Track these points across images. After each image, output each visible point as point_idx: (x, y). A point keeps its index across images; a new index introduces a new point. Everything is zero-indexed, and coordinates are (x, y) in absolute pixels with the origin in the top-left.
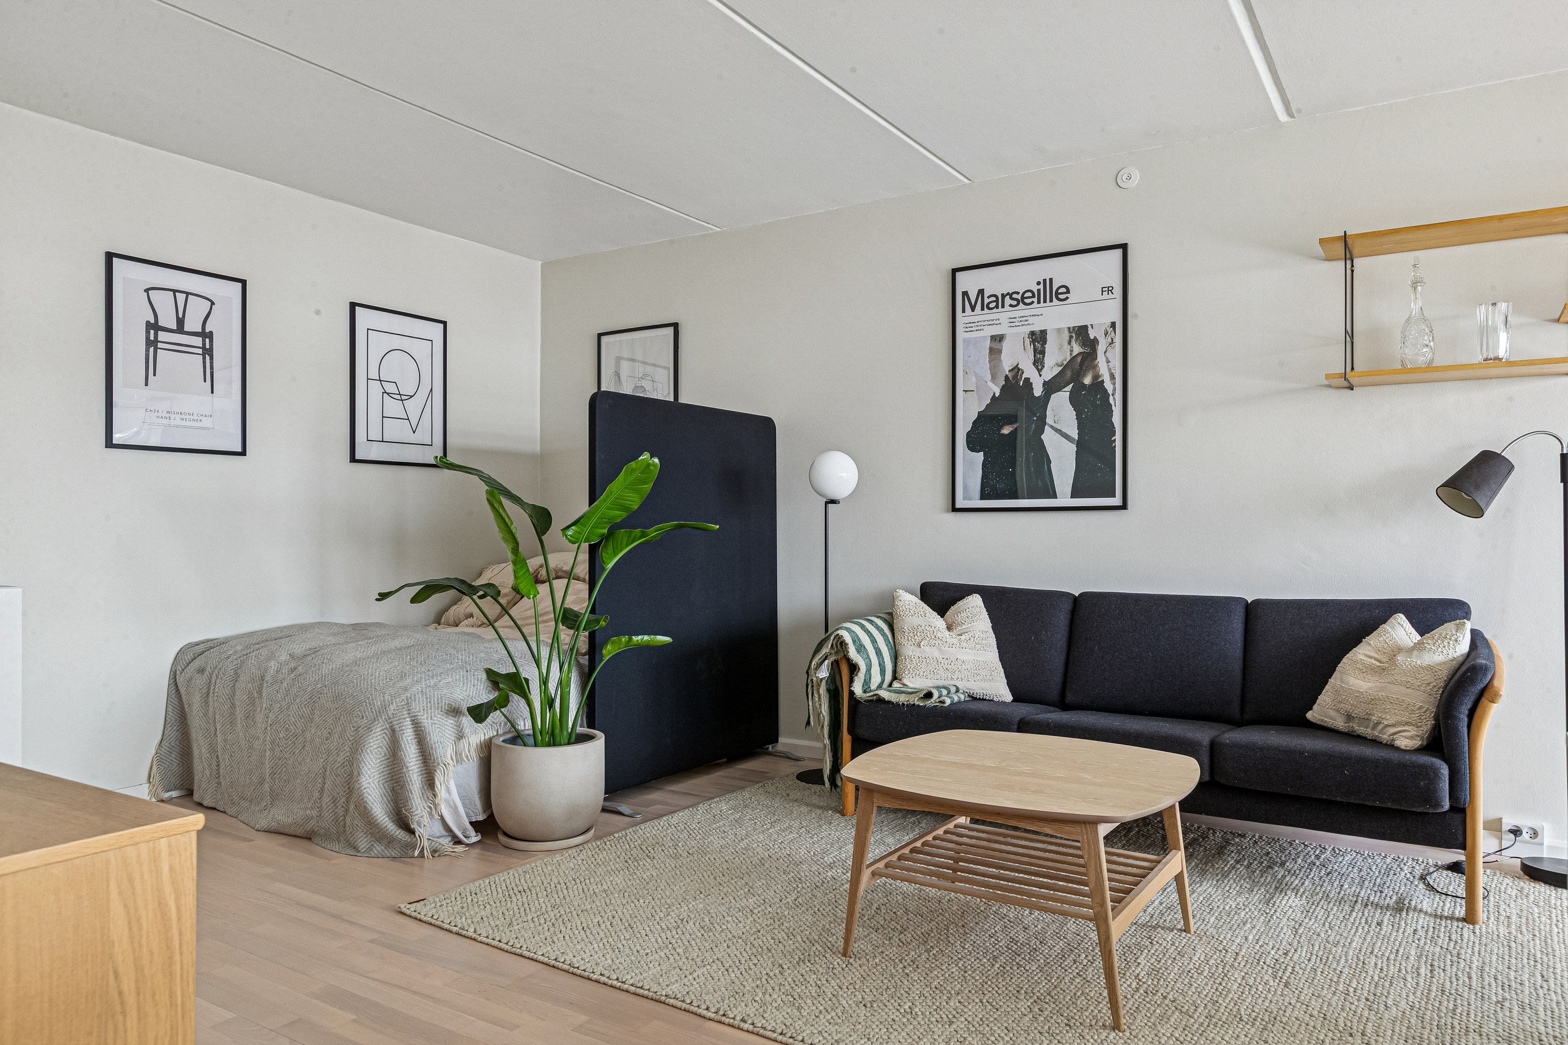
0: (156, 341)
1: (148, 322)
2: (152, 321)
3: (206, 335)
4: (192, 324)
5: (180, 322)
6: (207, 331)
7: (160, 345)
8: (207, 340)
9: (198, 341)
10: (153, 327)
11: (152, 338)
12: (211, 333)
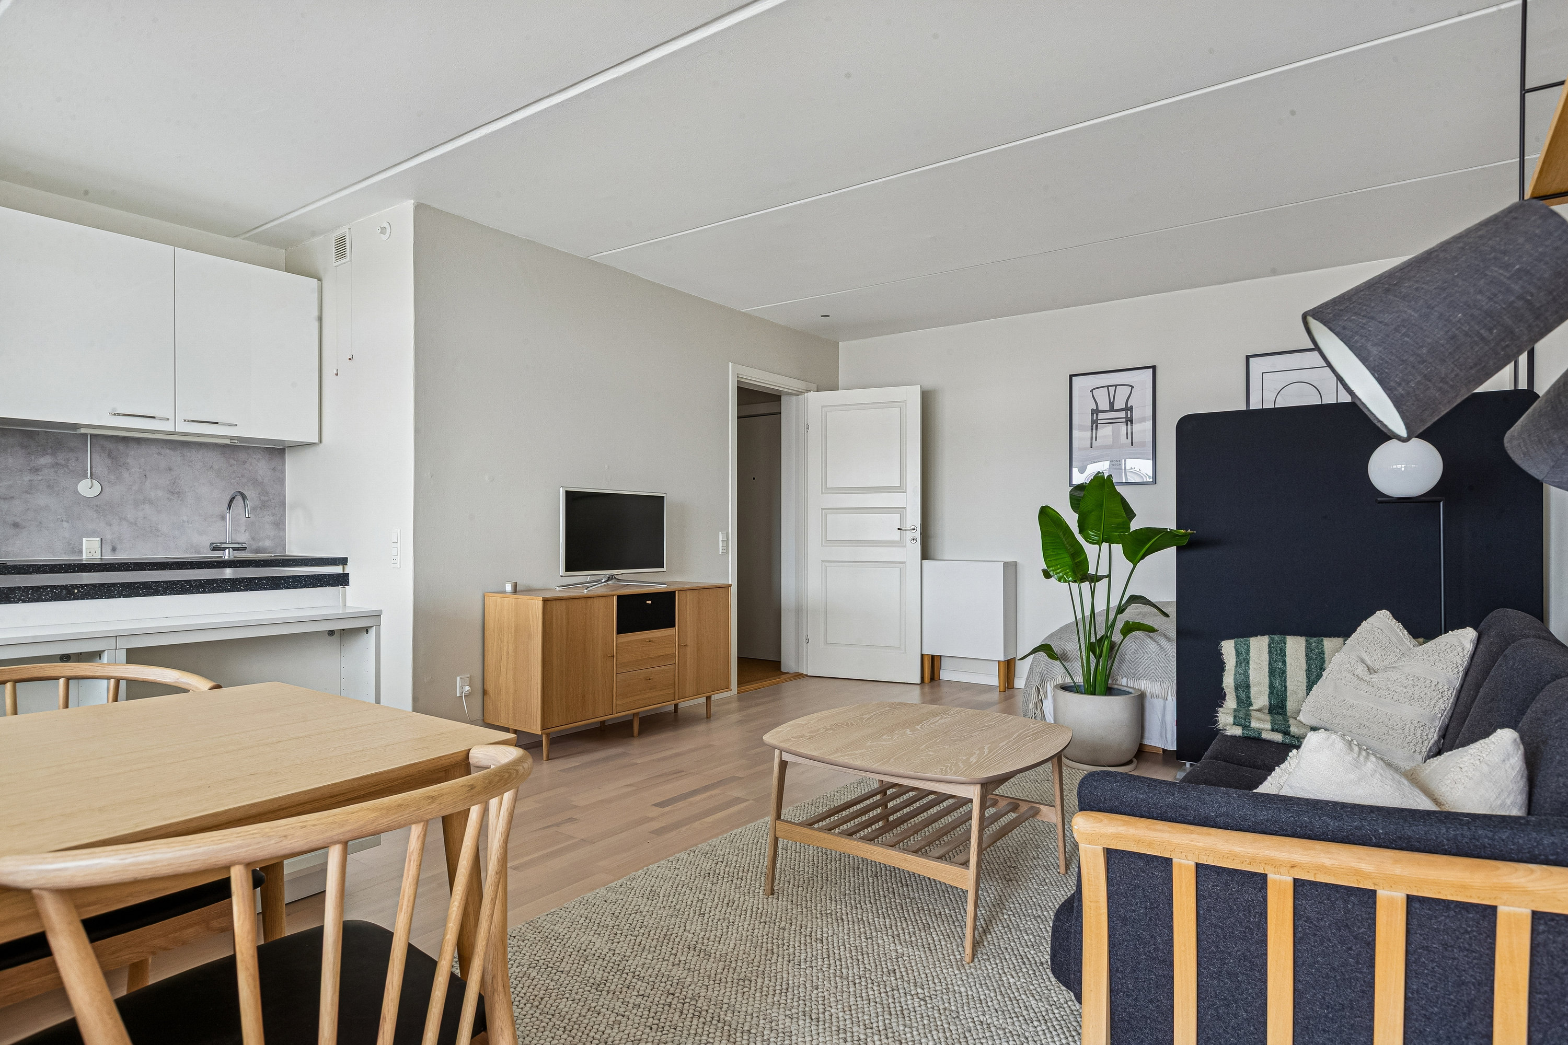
0: (1097, 419)
1: (1092, 409)
2: (1095, 408)
3: (1128, 409)
4: (1120, 404)
5: (1112, 404)
6: (1129, 406)
7: (1099, 422)
8: (1129, 412)
9: (1123, 414)
10: (1096, 411)
11: (1095, 419)
12: (1131, 407)
